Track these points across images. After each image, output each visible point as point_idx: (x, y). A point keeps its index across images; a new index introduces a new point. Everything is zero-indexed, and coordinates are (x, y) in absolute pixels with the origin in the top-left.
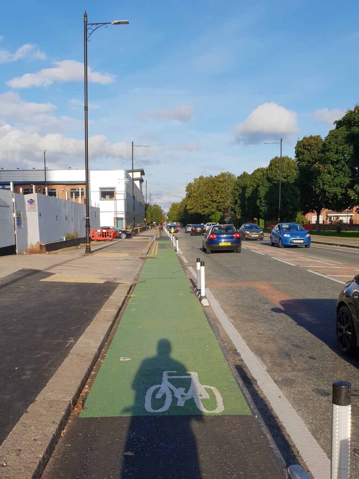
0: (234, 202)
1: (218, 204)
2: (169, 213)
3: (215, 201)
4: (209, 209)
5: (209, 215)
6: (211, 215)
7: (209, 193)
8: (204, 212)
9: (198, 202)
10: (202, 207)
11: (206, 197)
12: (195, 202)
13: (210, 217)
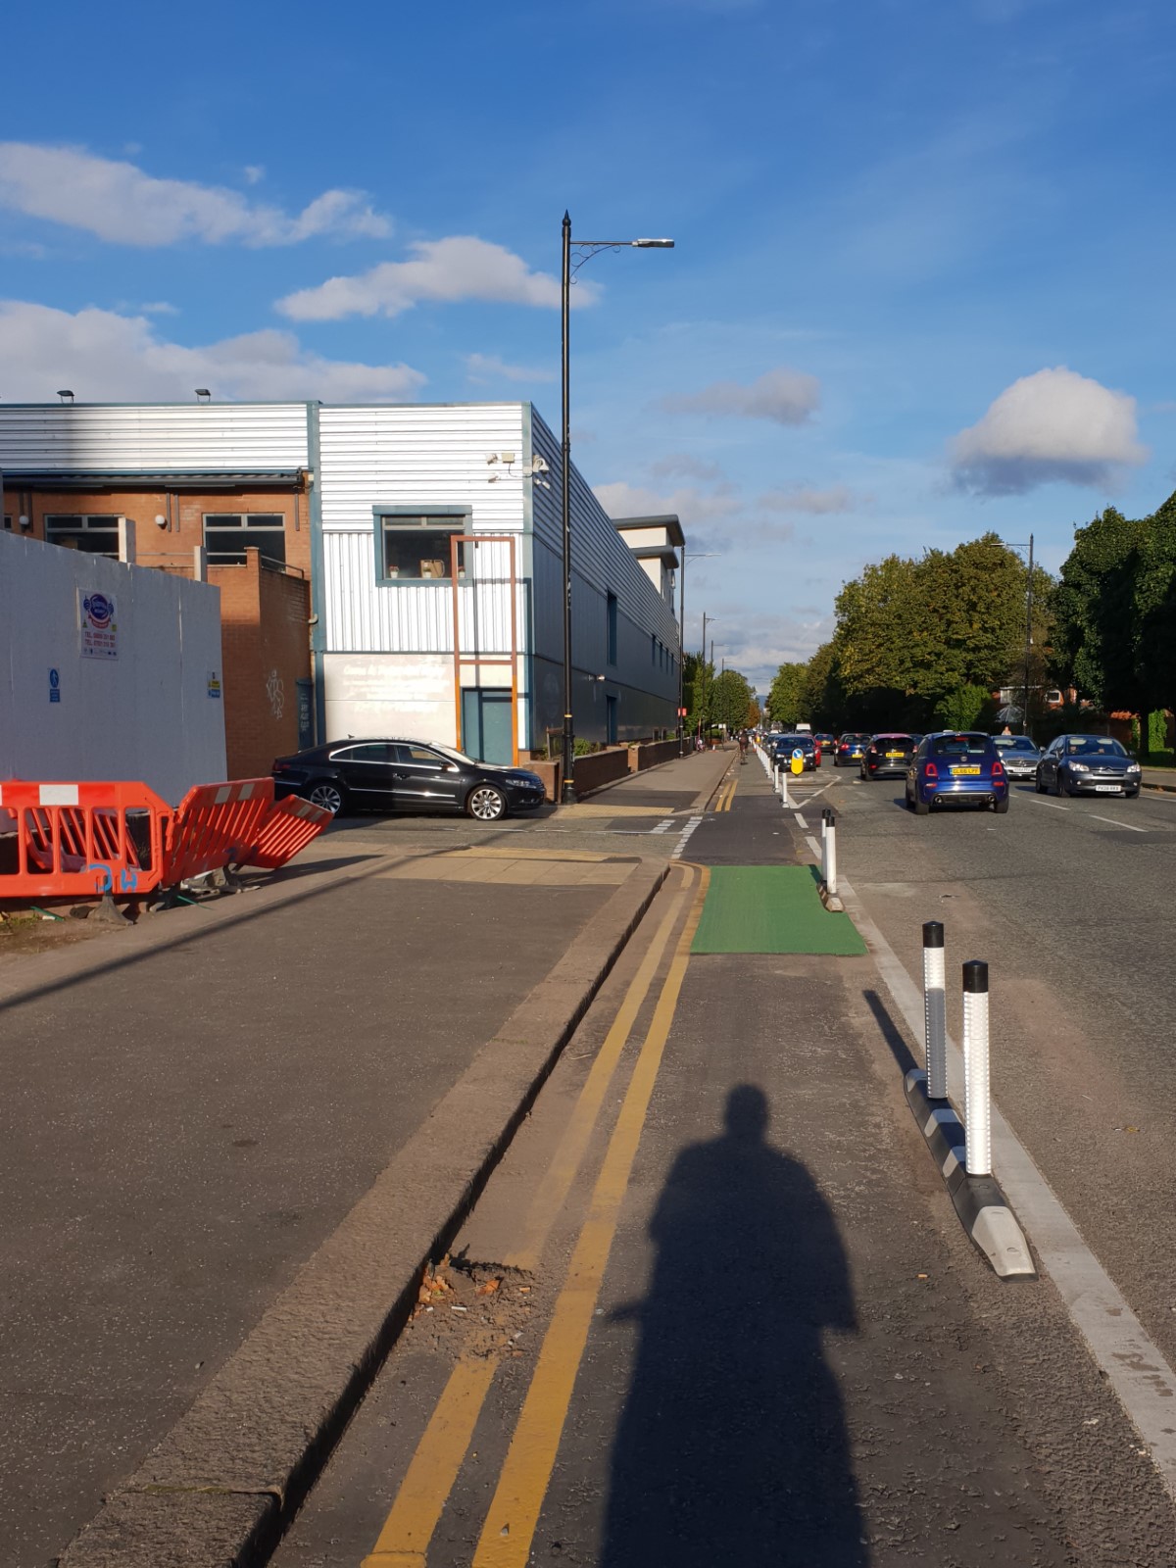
0: (1064, 638)
1: (970, 657)
2: (770, 697)
3: (959, 644)
4: (936, 672)
5: (937, 698)
6: (941, 697)
7: (935, 611)
8: (915, 685)
9: (892, 646)
10: (908, 664)
11: (924, 625)
12: (881, 645)
13: (938, 707)
